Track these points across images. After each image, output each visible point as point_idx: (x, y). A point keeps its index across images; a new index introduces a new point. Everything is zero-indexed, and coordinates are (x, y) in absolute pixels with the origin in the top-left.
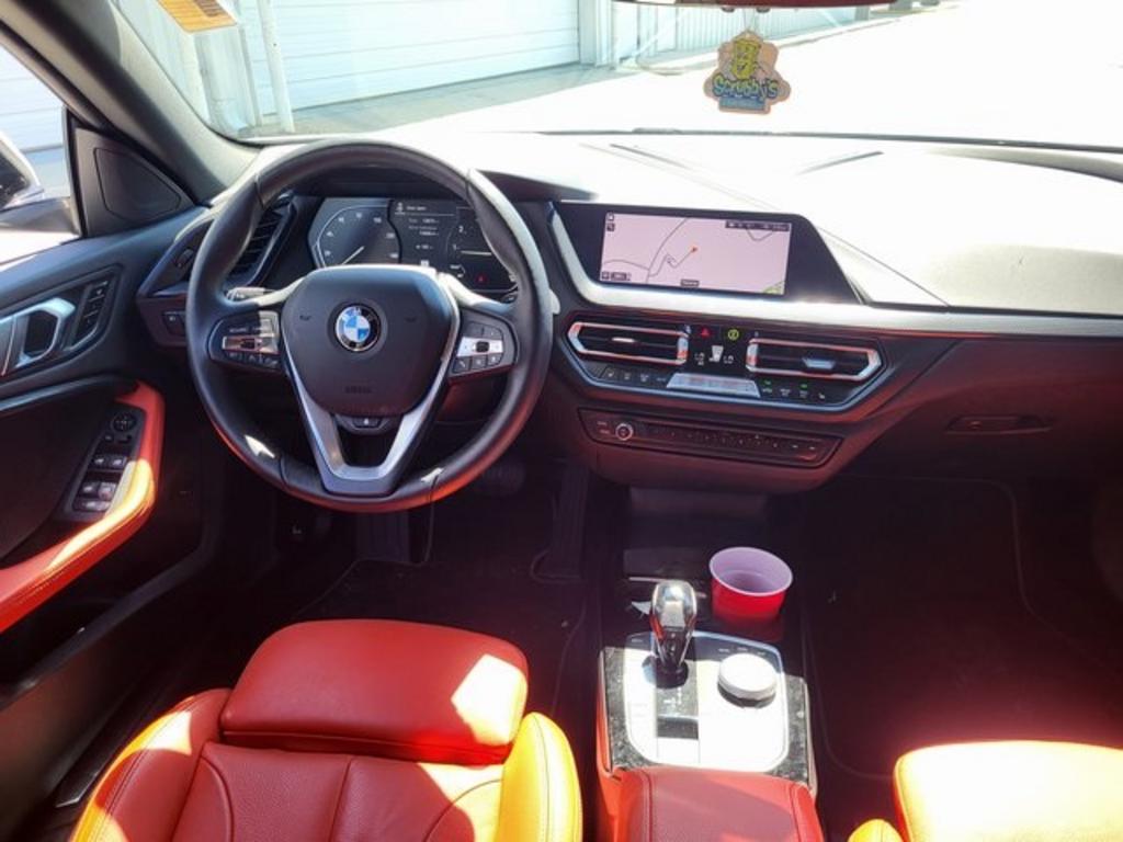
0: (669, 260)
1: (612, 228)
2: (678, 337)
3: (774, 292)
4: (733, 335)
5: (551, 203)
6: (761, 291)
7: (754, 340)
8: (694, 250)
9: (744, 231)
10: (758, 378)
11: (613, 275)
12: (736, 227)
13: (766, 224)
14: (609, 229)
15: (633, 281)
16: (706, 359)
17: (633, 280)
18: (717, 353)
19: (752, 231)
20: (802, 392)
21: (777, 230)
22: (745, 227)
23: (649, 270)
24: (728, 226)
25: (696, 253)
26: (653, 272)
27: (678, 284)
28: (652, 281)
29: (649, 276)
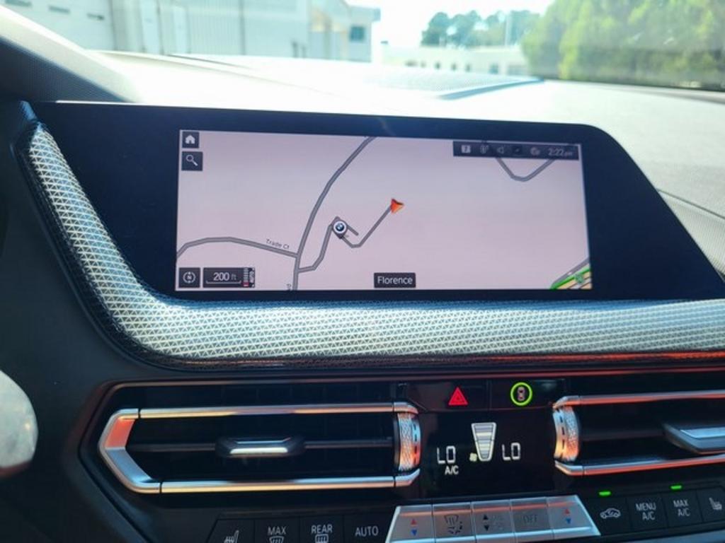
0: (340, 231)
1: (195, 163)
2: (394, 415)
3: (572, 285)
4: (521, 395)
5: (27, 106)
6: (546, 284)
7: (563, 400)
8: (395, 204)
9: (493, 160)
10: (583, 487)
11: (210, 273)
12: (475, 153)
13: (534, 146)
14: (189, 167)
15: (260, 285)
16: (462, 459)
17: (262, 283)
18: (484, 438)
19: (508, 161)
20: (677, 504)
21: (554, 158)
22: (492, 153)
23: (298, 256)
24: (458, 152)
25: (400, 212)
26: (306, 261)
27: (369, 286)
28: (307, 283)
29: (298, 270)
